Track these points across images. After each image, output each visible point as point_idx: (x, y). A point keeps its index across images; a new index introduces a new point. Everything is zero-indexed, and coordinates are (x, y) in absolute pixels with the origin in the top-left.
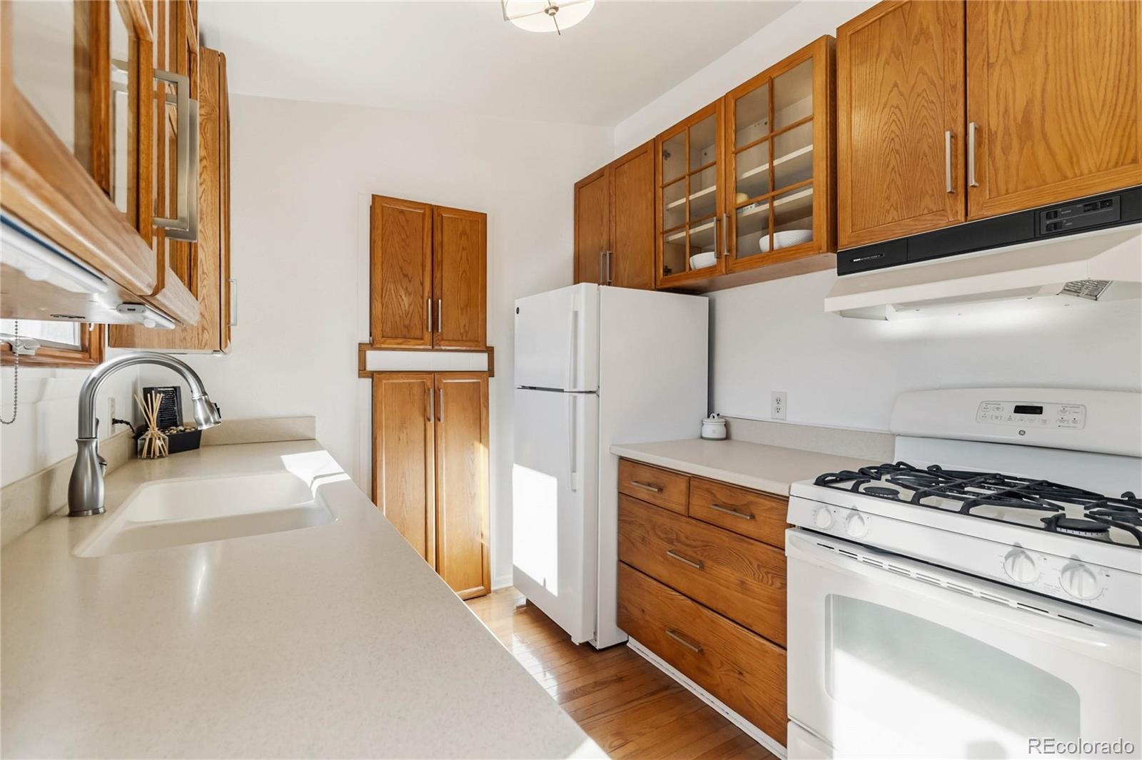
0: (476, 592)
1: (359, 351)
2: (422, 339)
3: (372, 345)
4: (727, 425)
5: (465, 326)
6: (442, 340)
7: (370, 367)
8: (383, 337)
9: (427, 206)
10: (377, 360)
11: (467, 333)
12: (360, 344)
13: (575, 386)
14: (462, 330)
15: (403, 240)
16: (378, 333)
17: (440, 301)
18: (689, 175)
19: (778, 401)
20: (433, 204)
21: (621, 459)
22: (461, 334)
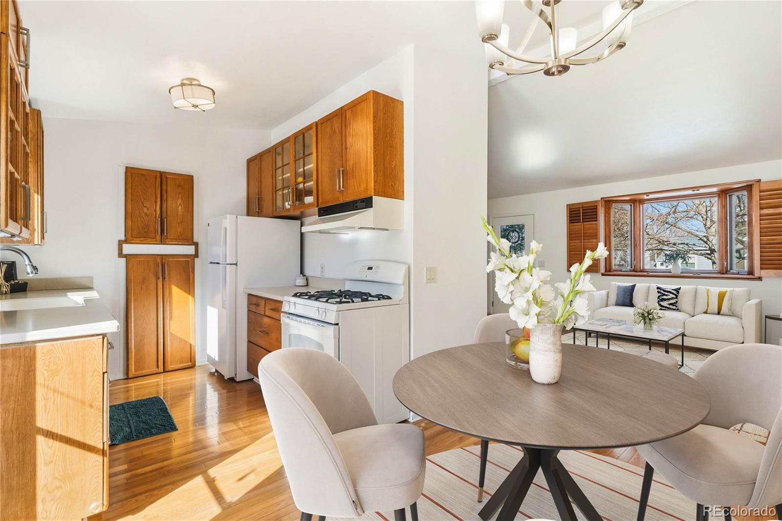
0: (183, 366)
1: (119, 244)
2: (155, 238)
3: (126, 241)
4: (307, 280)
5: (180, 232)
6: (167, 239)
7: (125, 252)
8: (132, 237)
9: (158, 172)
10: (128, 249)
11: (182, 235)
12: (119, 241)
13: (226, 261)
14: (179, 234)
15: (144, 189)
16: (129, 235)
17: (165, 219)
18: (283, 166)
19: (322, 268)
20: (162, 171)
21: (249, 295)
22: (179, 236)
